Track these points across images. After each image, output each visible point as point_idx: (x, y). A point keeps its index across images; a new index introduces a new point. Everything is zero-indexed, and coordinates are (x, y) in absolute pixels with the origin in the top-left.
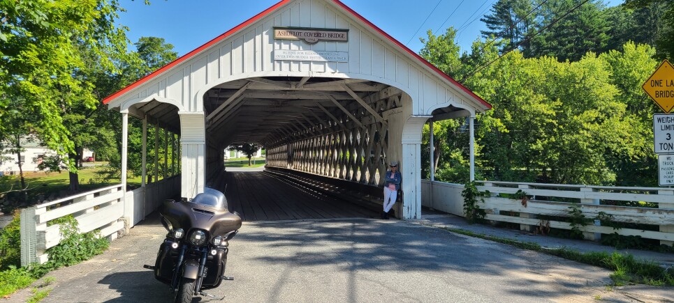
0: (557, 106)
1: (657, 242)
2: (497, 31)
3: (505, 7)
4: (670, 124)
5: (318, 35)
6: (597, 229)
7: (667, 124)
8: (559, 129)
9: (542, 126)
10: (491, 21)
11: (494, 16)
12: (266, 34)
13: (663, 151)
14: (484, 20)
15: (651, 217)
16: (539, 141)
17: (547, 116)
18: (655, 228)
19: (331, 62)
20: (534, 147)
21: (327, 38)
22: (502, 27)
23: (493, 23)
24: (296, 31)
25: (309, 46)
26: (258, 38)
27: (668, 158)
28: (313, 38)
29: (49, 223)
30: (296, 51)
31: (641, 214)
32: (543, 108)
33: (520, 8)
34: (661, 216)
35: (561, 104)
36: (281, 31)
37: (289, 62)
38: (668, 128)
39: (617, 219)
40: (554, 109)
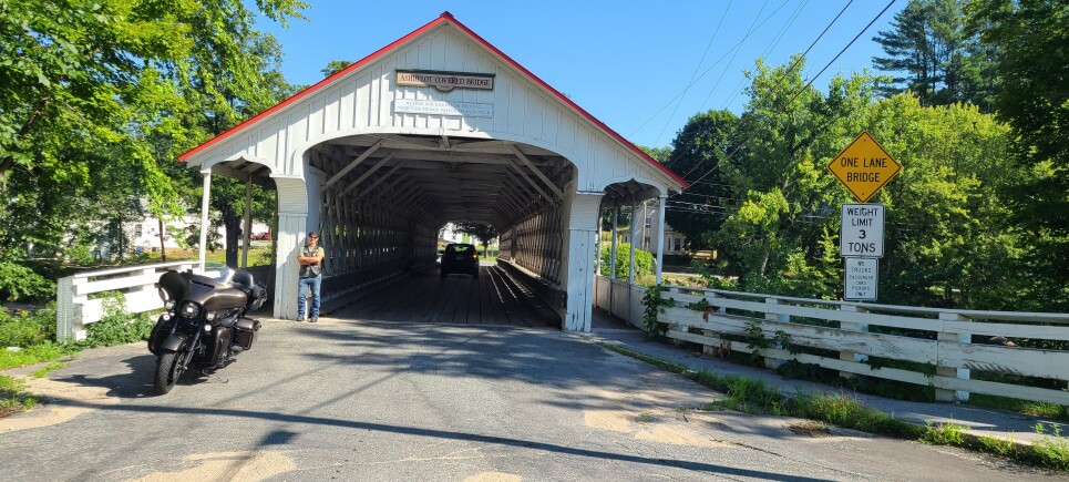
0: (972, 186)
1: (835, 373)
2: (901, 58)
3: (915, 18)
4: (867, 217)
5: (453, 81)
6: (777, 355)
7: (862, 218)
8: (973, 224)
9: (944, 218)
10: (891, 42)
11: (896, 33)
12: (386, 78)
13: (854, 253)
14: (878, 40)
15: (829, 339)
16: (936, 244)
17: (954, 203)
18: (835, 354)
19: (470, 118)
20: (927, 251)
21: (465, 85)
22: (909, 51)
23: (895, 44)
24: (424, 75)
25: (440, 95)
26: (375, 83)
27: (860, 263)
28: (447, 84)
29: (89, 296)
30: (423, 101)
31: (819, 336)
32: (945, 189)
33: (940, 20)
34: (838, 338)
35: (979, 184)
36: (405, 75)
37: (414, 115)
38: (862, 222)
39: (797, 341)
40: (967, 192)
